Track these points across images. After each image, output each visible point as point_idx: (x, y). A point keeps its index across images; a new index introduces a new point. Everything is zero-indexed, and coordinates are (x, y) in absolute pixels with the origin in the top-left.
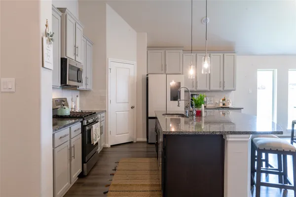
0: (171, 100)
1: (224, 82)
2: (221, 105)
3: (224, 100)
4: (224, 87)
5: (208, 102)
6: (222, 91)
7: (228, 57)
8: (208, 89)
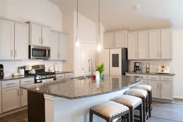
0: (113, 67)
1: (161, 52)
2: (160, 71)
3: (163, 67)
4: (161, 56)
5: (151, 69)
6: (159, 60)
7: (164, 32)
8: (147, 58)
